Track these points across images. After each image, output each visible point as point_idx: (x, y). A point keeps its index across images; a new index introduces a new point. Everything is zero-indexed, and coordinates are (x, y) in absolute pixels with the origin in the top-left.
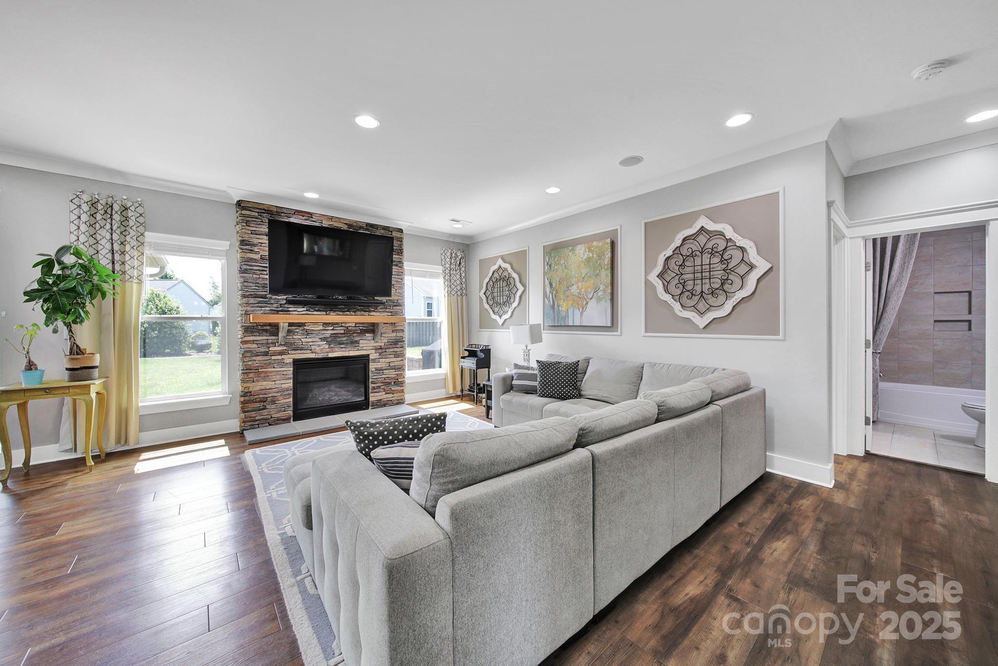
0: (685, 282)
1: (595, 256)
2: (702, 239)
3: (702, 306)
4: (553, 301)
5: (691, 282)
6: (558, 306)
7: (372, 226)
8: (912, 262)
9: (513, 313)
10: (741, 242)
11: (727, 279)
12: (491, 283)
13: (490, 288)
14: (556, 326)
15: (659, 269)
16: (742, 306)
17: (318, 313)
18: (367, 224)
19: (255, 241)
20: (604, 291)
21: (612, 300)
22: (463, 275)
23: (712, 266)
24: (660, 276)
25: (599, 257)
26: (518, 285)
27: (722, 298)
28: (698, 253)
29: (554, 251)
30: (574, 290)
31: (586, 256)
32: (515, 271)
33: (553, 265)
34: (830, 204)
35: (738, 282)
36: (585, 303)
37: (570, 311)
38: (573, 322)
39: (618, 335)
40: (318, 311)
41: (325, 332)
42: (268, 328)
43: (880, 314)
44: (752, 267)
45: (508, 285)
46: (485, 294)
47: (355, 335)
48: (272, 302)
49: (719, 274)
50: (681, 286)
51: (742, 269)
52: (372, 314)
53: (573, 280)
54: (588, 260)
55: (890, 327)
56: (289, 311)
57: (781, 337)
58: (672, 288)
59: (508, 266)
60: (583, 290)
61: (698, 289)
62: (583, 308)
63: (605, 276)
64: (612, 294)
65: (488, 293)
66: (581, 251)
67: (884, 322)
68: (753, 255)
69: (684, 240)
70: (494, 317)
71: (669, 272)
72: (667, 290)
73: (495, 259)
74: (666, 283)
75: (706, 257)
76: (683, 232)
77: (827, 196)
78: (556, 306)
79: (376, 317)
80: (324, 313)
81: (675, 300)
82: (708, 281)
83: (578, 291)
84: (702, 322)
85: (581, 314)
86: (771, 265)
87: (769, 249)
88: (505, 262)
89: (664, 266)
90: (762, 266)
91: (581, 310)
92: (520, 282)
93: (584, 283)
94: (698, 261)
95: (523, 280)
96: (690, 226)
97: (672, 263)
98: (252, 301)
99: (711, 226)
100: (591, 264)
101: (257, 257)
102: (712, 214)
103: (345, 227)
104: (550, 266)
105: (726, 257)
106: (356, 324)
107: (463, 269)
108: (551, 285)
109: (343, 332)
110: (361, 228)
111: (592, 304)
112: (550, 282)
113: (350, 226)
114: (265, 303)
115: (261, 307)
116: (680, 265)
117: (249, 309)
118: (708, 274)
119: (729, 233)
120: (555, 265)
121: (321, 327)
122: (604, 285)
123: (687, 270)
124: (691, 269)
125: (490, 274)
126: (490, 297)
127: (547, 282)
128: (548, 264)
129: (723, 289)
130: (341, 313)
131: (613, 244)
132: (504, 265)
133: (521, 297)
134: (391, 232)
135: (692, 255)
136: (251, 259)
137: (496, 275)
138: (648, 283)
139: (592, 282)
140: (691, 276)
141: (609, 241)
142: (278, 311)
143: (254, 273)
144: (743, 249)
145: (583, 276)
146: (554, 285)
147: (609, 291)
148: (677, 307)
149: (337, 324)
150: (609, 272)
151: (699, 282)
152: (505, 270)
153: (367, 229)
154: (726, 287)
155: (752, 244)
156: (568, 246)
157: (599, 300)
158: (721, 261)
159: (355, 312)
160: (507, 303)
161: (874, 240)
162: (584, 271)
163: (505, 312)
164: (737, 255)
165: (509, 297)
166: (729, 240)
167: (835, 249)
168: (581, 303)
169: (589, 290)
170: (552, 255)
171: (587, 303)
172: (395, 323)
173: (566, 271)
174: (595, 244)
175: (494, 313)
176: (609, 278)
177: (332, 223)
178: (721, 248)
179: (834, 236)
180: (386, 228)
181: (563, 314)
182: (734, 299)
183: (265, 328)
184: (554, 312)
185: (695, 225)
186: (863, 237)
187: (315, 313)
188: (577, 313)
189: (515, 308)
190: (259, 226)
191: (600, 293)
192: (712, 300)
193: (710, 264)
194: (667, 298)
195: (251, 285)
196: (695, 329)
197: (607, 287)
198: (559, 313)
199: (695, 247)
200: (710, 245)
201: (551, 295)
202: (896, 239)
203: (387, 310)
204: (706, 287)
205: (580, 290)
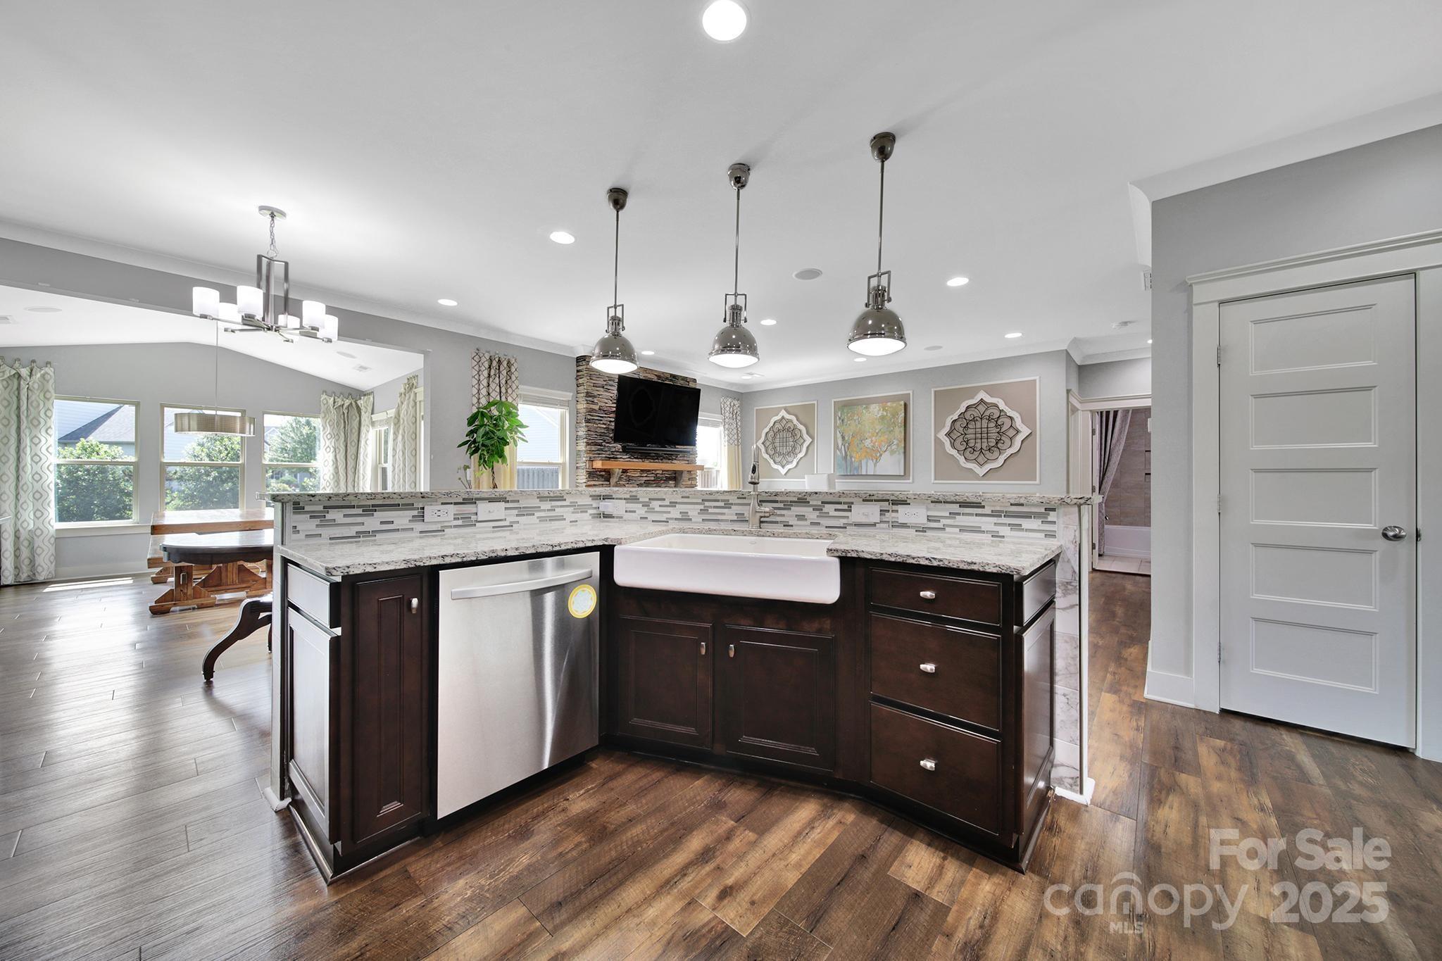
0: (968, 441)
1: (889, 415)
2: (982, 408)
3: (981, 459)
4: (846, 453)
5: (973, 441)
6: (851, 457)
7: (674, 376)
8: (1127, 427)
9: (798, 463)
10: (1010, 413)
11: (1000, 439)
12: (772, 433)
13: (770, 439)
14: (848, 475)
15: (947, 429)
16: (1011, 460)
17: (637, 460)
18: (671, 375)
19: (596, 393)
20: (897, 445)
21: (905, 453)
22: (739, 424)
23: (989, 429)
24: (948, 435)
25: (894, 416)
26: (805, 436)
27: (996, 453)
28: (978, 418)
29: (846, 408)
30: (868, 443)
31: (880, 415)
32: (801, 424)
33: (846, 420)
34: (1068, 391)
35: (1008, 442)
36: (878, 455)
37: (864, 462)
38: (867, 472)
39: (910, 483)
40: (637, 458)
41: (641, 478)
42: (603, 473)
43: (1105, 467)
44: (1018, 432)
45: (794, 435)
46: (763, 443)
47: (662, 482)
48: (606, 449)
49: (994, 435)
50: (965, 443)
51: (1011, 433)
52: (674, 461)
53: (867, 435)
54: (883, 418)
55: (1112, 478)
56: (616, 458)
57: (1037, 482)
58: (957, 444)
59: (793, 418)
60: (876, 444)
61: (978, 446)
62: (877, 460)
63: (899, 432)
64: (905, 447)
65: (768, 443)
66: (875, 409)
67: (1108, 474)
68: (1018, 423)
69: (968, 408)
70: (775, 466)
71: (955, 432)
72: (953, 446)
73: (778, 410)
74: (953, 441)
75: (985, 422)
76: (967, 402)
77: (1066, 386)
78: (848, 457)
79: (677, 465)
80: (640, 460)
81: (960, 454)
82: (986, 440)
83: (872, 444)
84: (981, 471)
85: (875, 465)
86: (1030, 431)
87: (1029, 420)
88: (789, 413)
89: (951, 428)
90: (1025, 431)
91: (874, 461)
92: (808, 433)
93: (877, 437)
94: (978, 425)
95: (811, 431)
96: (973, 398)
97: (957, 425)
98: (594, 448)
99: (988, 399)
100: (886, 421)
101: (596, 407)
102: (990, 390)
103: (655, 379)
104: (843, 421)
105: (999, 423)
106: (663, 471)
107: (739, 418)
108: (843, 438)
109: (653, 478)
110: (667, 378)
111: (886, 456)
112: (842, 435)
113: (659, 377)
114: (602, 450)
115: (599, 454)
116: (965, 427)
117: (591, 455)
118: (986, 435)
119: (1002, 406)
120: (848, 421)
121: (638, 474)
122: (897, 439)
123: (970, 431)
124: (973, 431)
125: (771, 424)
126: (771, 447)
127: (839, 435)
128: (840, 418)
129: (997, 446)
130: (652, 461)
131: (906, 406)
132: (788, 416)
133: (808, 448)
134: (688, 382)
135: (974, 420)
136: (593, 410)
137: (777, 426)
138: (937, 440)
139: (886, 437)
140: (973, 436)
141: (902, 403)
142: (610, 458)
143: (595, 423)
144: (1011, 418)
145: (877, 431)
146: (846, 438)
147: (903, 445)
148: (961, 459)
149: (649, 471)
150: (902, 429)
151: (979, 441)
152: (791, 421)
153: (671, 380)
154: (999, 445)
155: (1018, 415)
156: (861, 405)
157: (893, 452)
158: (996, 426)
159: (662, 460)
160: (793, 452)
161: (1101, 413)
162: (878, 427)
163: (788, 463)
164: (1008, 423)
165: (794, 447)
166: (1002, 411)
167: (1072, 418)
168: (875, 455)
169: (883, 444)
170: (845, 411)
171: (881, 455)
172: (690, 471)
173: (859, 426)
174: (889, 404)
175: (775, 463)
176: (903, 434)
177: (646, 375)
178: (996, 416)
179: (1071, 410)
180: (685, 379)
181: (856, 464)
182: (1005, 454)
183: (601, 473)
184: (846, 462)
185: (976, 397)
186: (1091, 411)
187: (634, 460)
188: (871, 463)
189: (801, 458)
190: (598, 379)
191: (894, 447)
192: (988, 455)
193: (987, 428)
194: (954, 452)
195: (592, 433)
196: (976, 477)
197: (900, 442)
198: (851, 462)
199: (976, 413)
200: (987, 413)
201: (843, 447)
202: (1116, 413)
203: (685, 458)
204: (985, 445)
205: (874, 443)
